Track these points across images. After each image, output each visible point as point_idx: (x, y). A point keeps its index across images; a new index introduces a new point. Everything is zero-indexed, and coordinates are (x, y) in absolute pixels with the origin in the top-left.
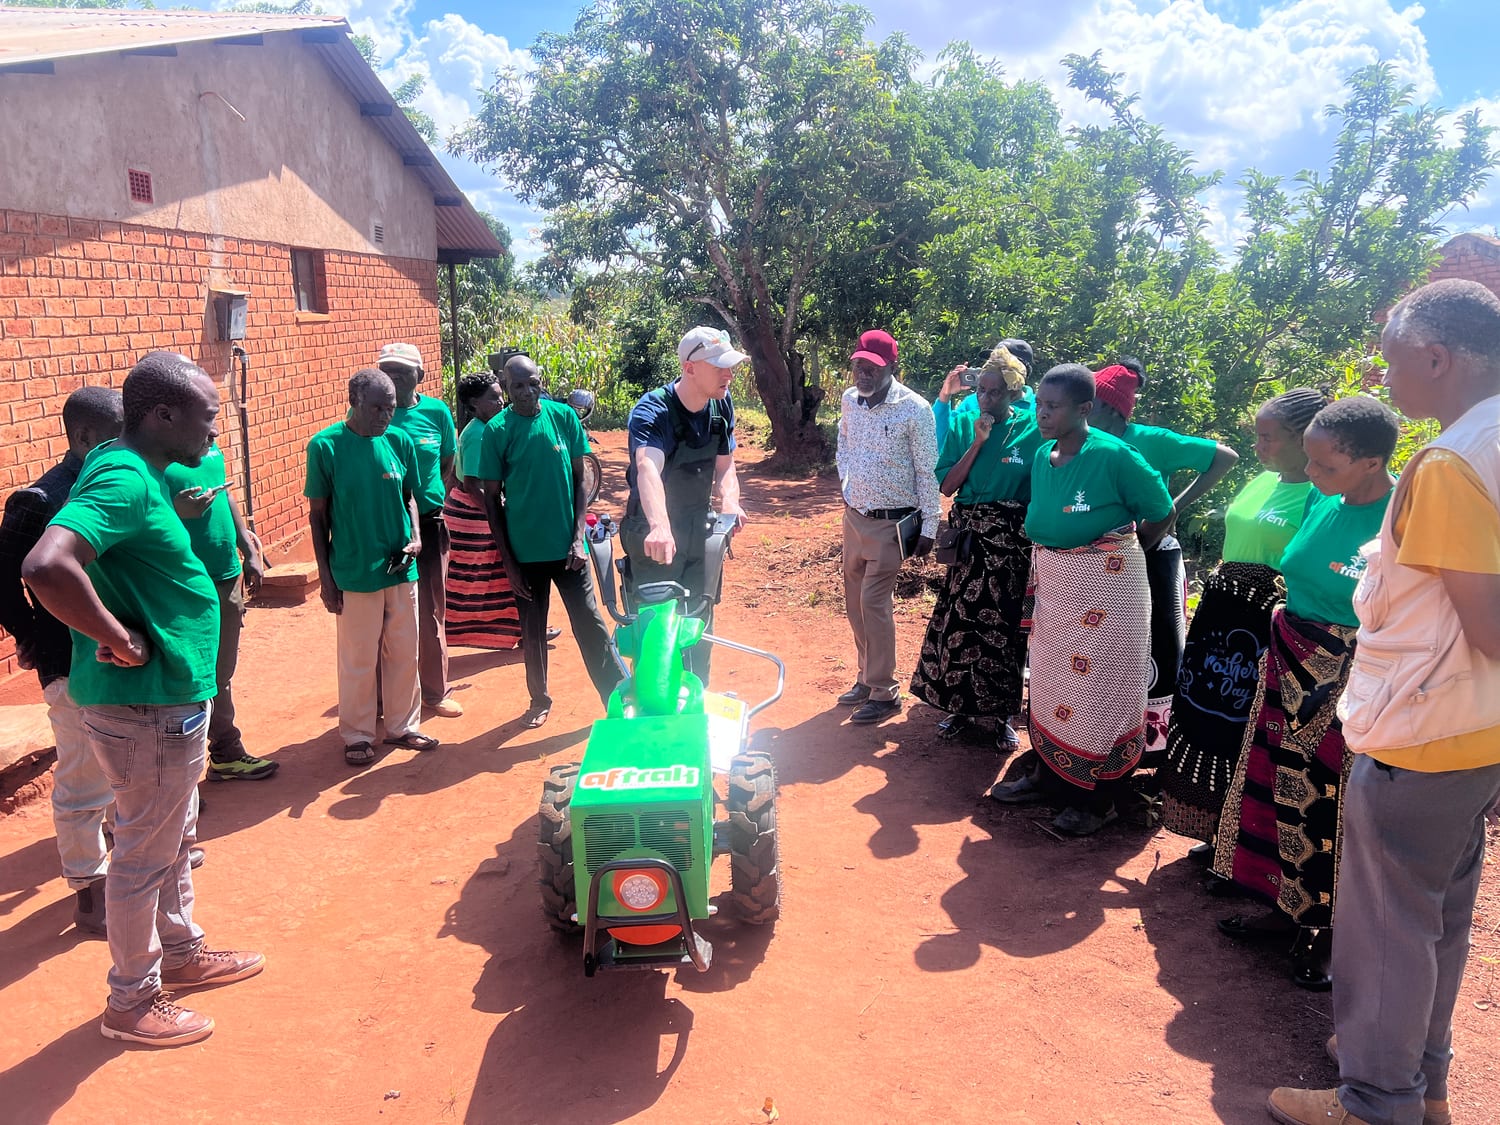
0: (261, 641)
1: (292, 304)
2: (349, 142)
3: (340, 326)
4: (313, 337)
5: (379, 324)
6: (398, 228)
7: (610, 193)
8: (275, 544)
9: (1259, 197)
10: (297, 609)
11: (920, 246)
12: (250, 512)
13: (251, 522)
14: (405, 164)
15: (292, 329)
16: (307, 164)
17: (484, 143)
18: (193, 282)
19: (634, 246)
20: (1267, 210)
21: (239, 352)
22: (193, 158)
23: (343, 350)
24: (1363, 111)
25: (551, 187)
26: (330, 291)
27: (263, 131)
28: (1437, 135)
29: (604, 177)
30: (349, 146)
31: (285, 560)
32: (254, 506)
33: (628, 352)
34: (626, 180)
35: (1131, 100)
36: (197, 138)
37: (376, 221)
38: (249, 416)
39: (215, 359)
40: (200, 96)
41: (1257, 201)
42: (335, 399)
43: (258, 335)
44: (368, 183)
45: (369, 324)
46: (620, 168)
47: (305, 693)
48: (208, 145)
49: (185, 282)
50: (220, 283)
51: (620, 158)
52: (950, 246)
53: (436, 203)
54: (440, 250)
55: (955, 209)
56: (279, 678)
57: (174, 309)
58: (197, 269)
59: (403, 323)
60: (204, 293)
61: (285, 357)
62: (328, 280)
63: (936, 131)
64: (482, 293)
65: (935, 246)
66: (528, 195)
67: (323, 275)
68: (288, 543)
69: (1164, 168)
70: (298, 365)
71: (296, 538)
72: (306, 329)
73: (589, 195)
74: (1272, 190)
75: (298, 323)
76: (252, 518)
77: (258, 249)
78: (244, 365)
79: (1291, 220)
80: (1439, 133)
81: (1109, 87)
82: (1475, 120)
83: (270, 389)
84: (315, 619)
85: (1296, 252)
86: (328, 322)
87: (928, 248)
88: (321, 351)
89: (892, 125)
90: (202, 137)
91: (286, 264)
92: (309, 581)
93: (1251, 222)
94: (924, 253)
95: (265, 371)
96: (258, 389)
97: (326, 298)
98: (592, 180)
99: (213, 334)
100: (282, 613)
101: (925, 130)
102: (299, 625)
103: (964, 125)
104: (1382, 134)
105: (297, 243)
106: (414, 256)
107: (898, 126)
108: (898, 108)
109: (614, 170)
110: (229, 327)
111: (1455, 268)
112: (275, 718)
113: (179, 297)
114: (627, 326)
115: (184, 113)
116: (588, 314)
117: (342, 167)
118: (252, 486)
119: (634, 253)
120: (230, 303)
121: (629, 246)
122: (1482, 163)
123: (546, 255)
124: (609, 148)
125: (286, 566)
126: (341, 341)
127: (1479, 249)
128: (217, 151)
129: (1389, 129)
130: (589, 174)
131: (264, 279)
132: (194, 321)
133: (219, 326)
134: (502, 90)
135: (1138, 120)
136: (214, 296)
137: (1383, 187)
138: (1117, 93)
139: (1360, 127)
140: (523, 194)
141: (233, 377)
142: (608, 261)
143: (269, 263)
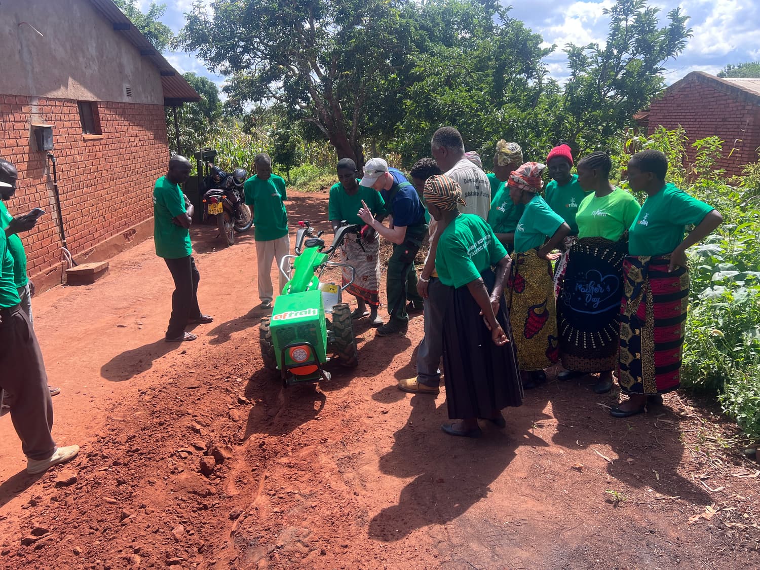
0: (68, 303)
1: (80, 130)
2: (108, 44)
3: (109, 141)
4: (94, 147)
5: (132, 139)
6: (140, 89)
7: (258, 66)
8: (79, 254)
9: (575, 58)
10: (90, 286)
11: (407, 88)
12: (64, 238)
13: (64, 243)
14: (142, 55)
15: (81, 144)
16: (84, 57)
17: (189, 42)
18: (21, 121)
19: (274, 93)
20: (579, 64)
21: (51, 157)
22: (17, 57)
23: (112, 153)
24: (620, 11)
25: (227, 63)
26: (102, 123)
27: (57, 41)
28: (656, 22)
29: (255, 57)
30: (108, 46)
31: (86, 262)
32: (66, 235)
33: (278, 148)
34: (266, 58)
35: (508, 9)
36: (19, 47)
37: (126, 85)
38: (59, 189)
39: (37, 161)
40: (19, 25)
41: (573, 60)
42: (109, 179)
43: (61, 147)
44: (121, 66)
45: (126, 139)
46: (262, 52)
47: (87, 327)
48: (25, 50)
49: (17, 122)
50: (37, 121)
51: (262, 48)
52: (422, 88)
53: (161, 74)
54: (165, 99)
55: (423, 69)
56: (75, 320)
57: (12, 136)
58: (23, 115)
59: (146, 138)
60: (28, 127)
61: (78, 158)
62: (101, 117)
63: (422, 27)
64: (198, 120)
65: (414, 88)
66: (214, 68)
67: (98, 114)
68: (86, 254)
69: (525, 44)
70: (86, 162)
71: (91, 250)
72: (89, 143)
73: (247, 67)
74: (580, 54)
75: (85, 141)
76: (65, 241)
77: (58, 103)
78: (54, 163)
79: (589, 69)
80: (656, 21)
81: (496, 3)
82: (677, 14)
83: (70, 175)
84: (98, 291)
85: (590, 85)
86: (102, 139)
87: (412, 89)
88: (100, 154)
89: (398, 26)
90: (22, 46)
91: (75, 109)
92: (95, 272)
93: (571, 70)
94: (409, 92)
95: (67, 165)
96: (64, 176)
97: (100, 126)
98: (249, 59)
99: (35, 148)
100: (82, 288)
101: (416, 28)
102: (90, 294)
103: (438, 24)
104: (632, 23)
105: (81, 99)
106: (150, 102)
107: (401, 26)
108: (402, 16)
109: (259, 53)
110: (43, 144)
111: (689, 89)
112: (70, 340)
113: (14, 129)
114: (277, 134)
115: (10, 34)
116: (253, 129)
117: (105, 58)
118: (64, 225)
119: (274, 96)
120: (43, 131)
121: (272, 93)
122: (682, 36)
123: (228, 99)
124: (256, 42)
125: (85, 265)
126: (111, 148)
127: (700, 79)
128: (30, 53)
129: (634, 21)
130: (246, 57)
131: (63, 118)
132: (24, 142)
133: (38, 144)
134: (196, 13)
135: (511, 19)
136: (34, 128)
137: (633, 51)
138: (500, 6)
139: (621, 20)
140: (211, 68)
141: (49, 169)
142: (261, 101)
143: (65, 110)
